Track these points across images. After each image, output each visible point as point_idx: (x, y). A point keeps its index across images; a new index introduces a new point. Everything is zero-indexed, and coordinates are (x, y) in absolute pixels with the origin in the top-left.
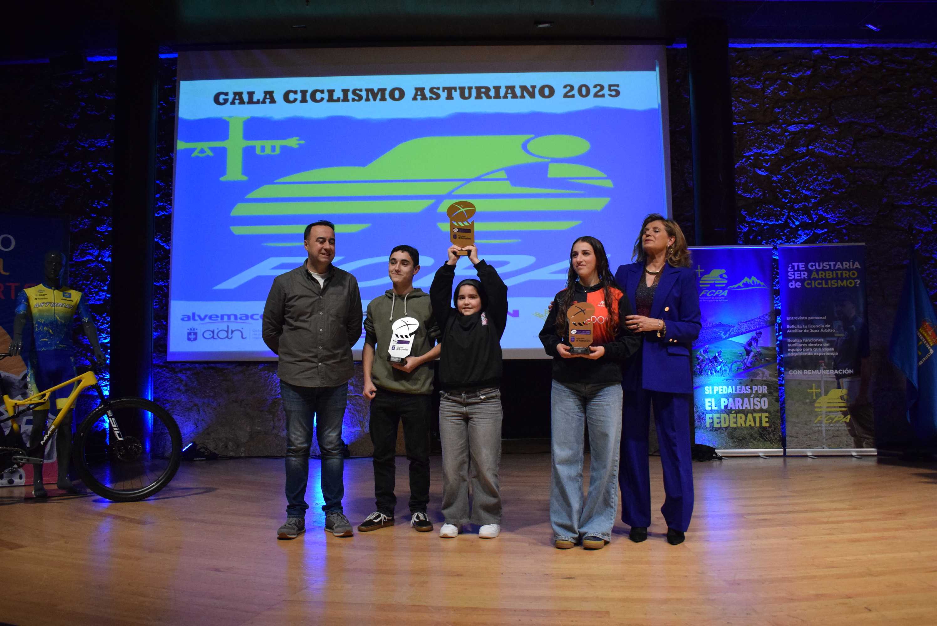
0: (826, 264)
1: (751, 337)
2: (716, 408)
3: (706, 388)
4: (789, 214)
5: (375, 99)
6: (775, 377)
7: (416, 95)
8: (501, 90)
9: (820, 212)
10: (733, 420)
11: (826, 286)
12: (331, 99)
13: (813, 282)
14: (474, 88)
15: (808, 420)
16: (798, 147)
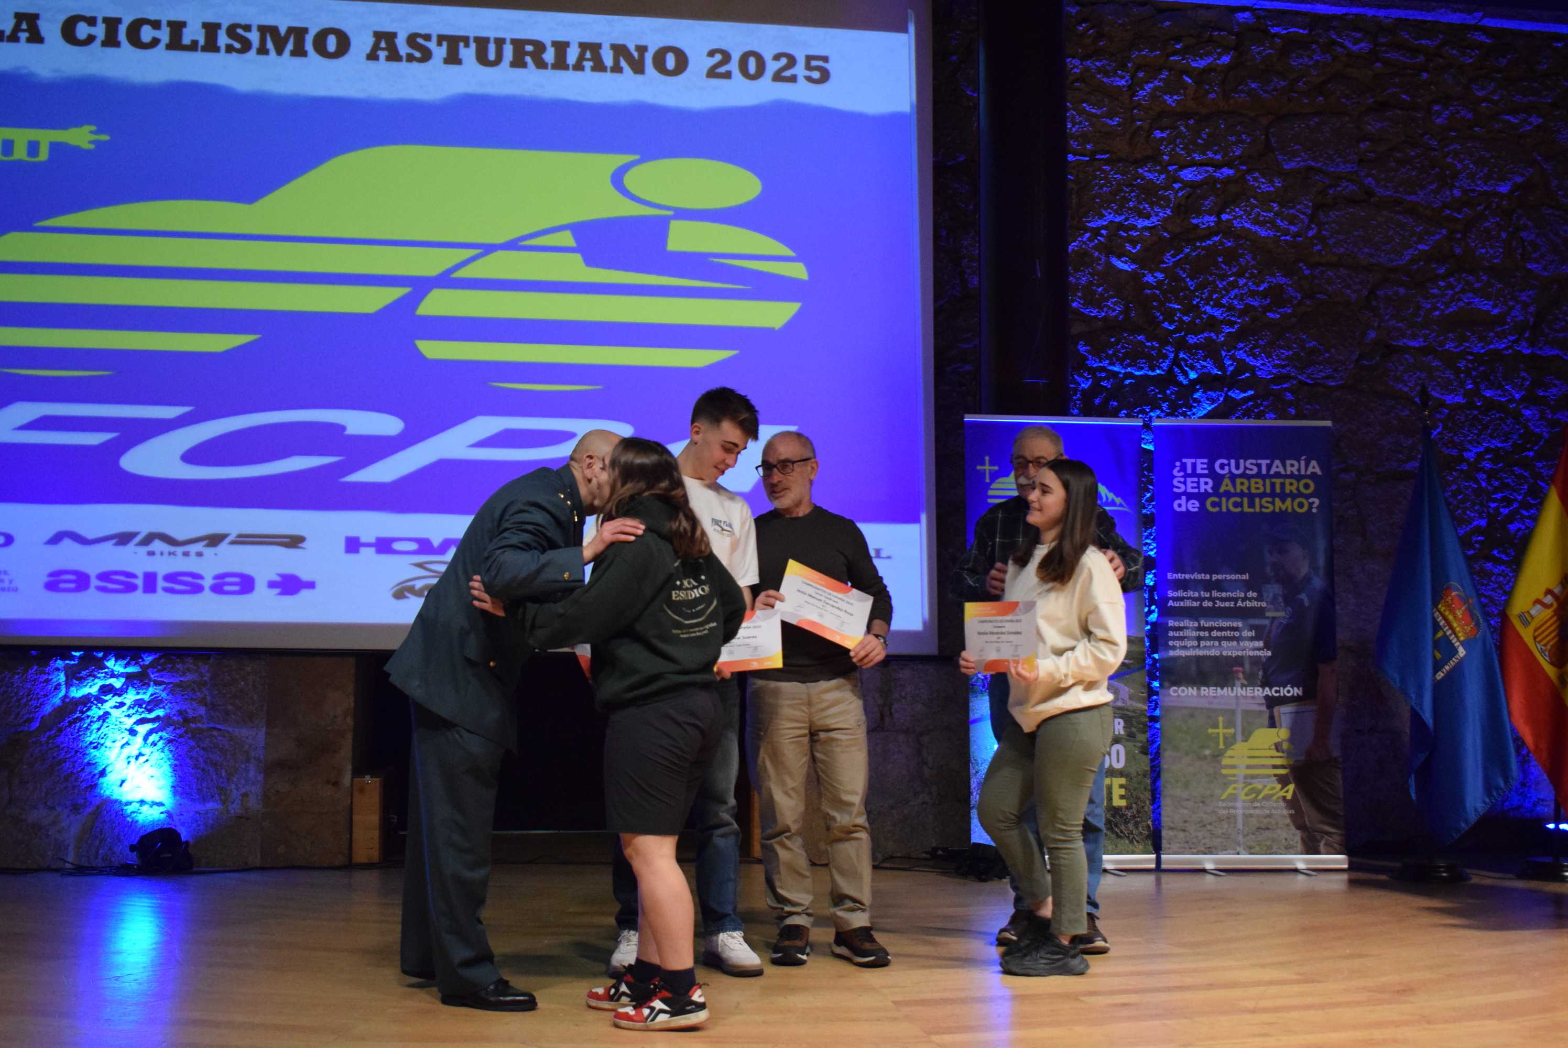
0: (1252, 464)
4: (1176, 356)
5: (280, 52)
6: (1140, 700)
7: (376, 47)
8: (568, 50)
9: (1241, 355)
11: (1252, 510)
12: (175, 44)
13: (1224, 500)
14: (508, 41)
15: (1208, 792)
16: (1198, 213)
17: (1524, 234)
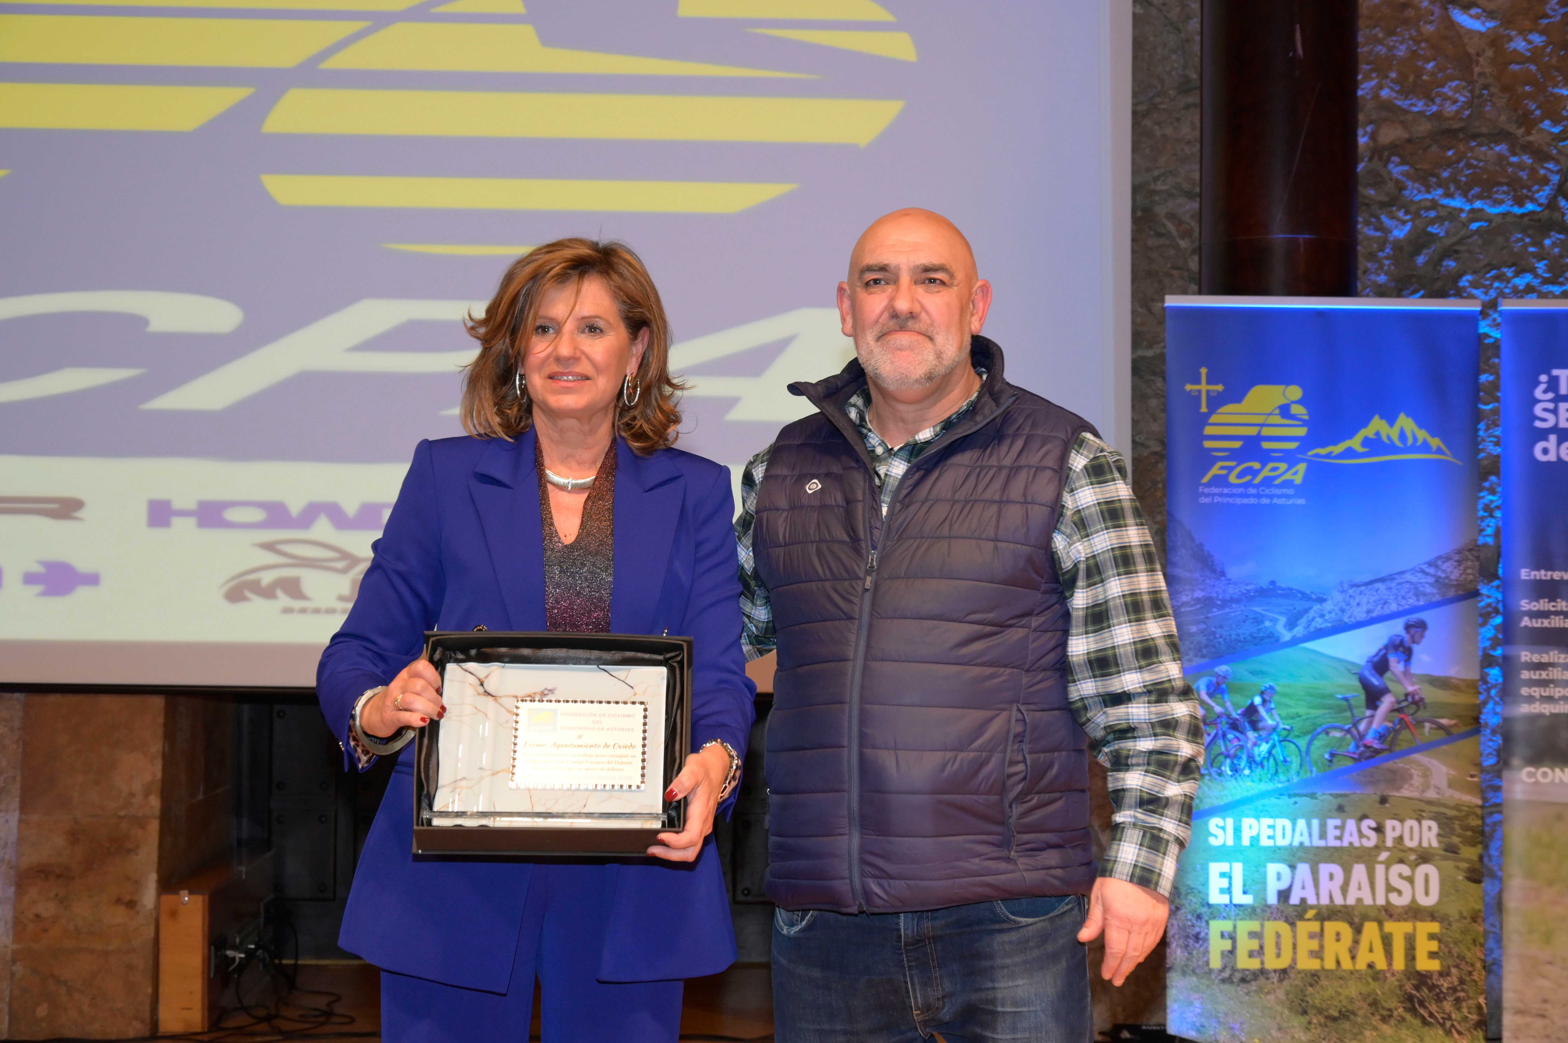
1: (1384, 641)
2: (1248, 900)
3: (1214, 823)
6: (1468, 789)
10: (1306, 945)
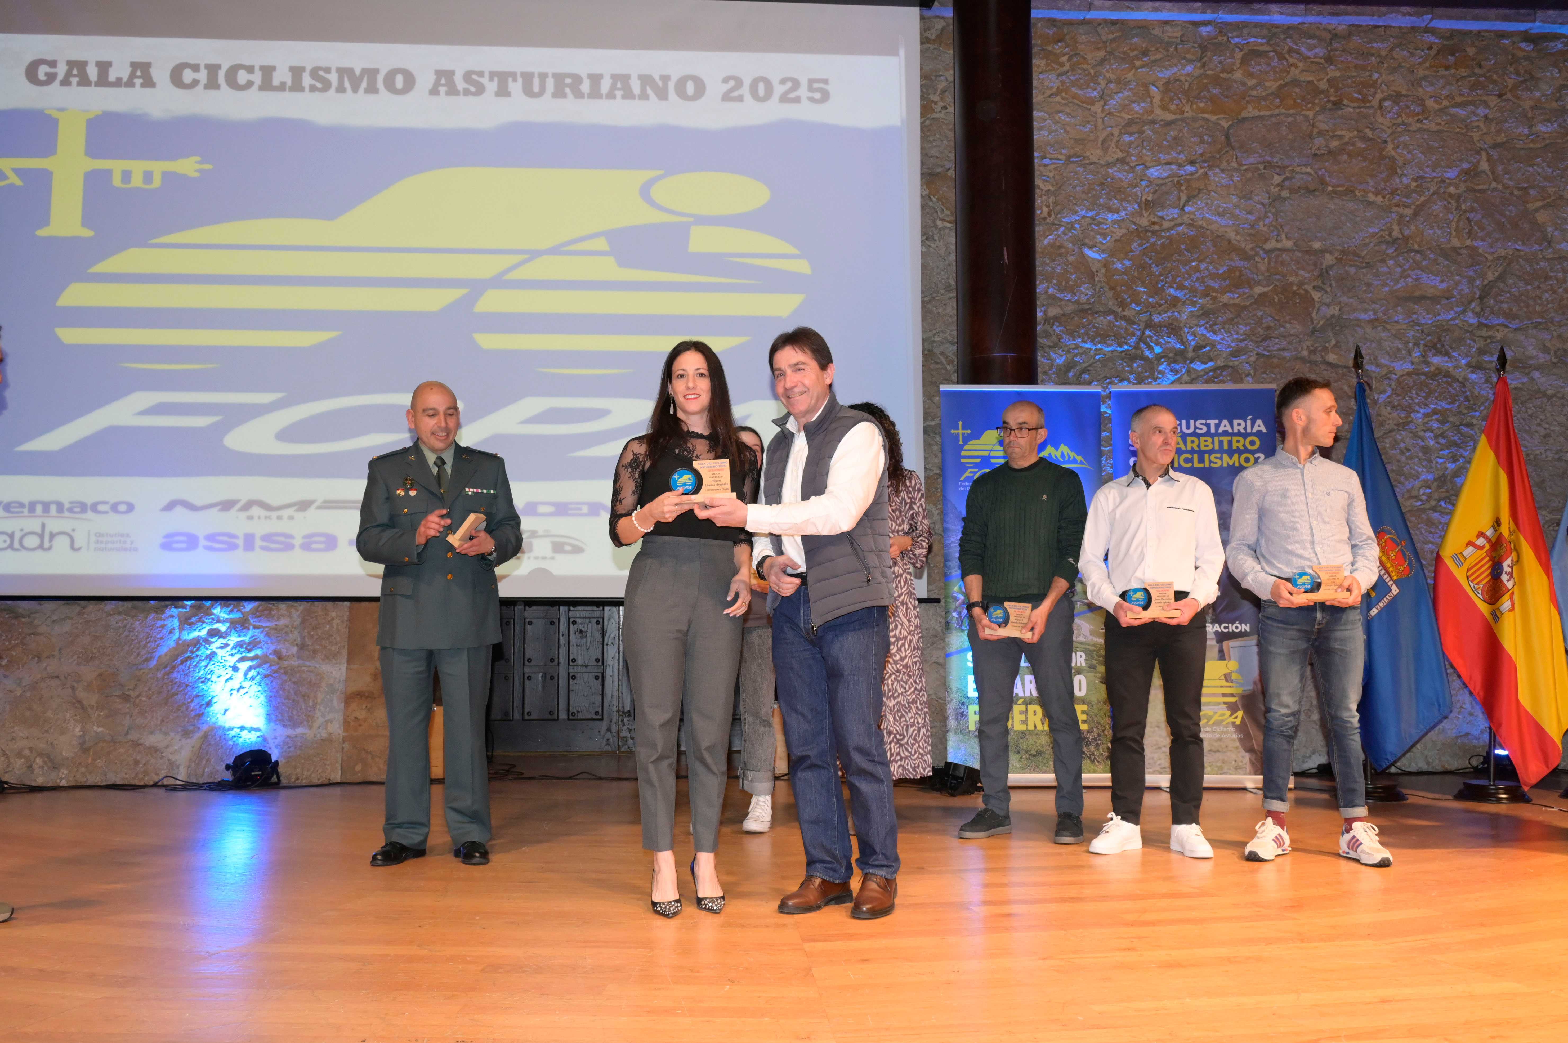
0: (1201, 424)
5: (355, 90)
7: (437, 84)
8: (602, 81)
9: (1202, 331)
11: (1202, 465)
12: (267, 85)
14: (550, 75)
16: (1163, 207)
17: (1471, 216)
